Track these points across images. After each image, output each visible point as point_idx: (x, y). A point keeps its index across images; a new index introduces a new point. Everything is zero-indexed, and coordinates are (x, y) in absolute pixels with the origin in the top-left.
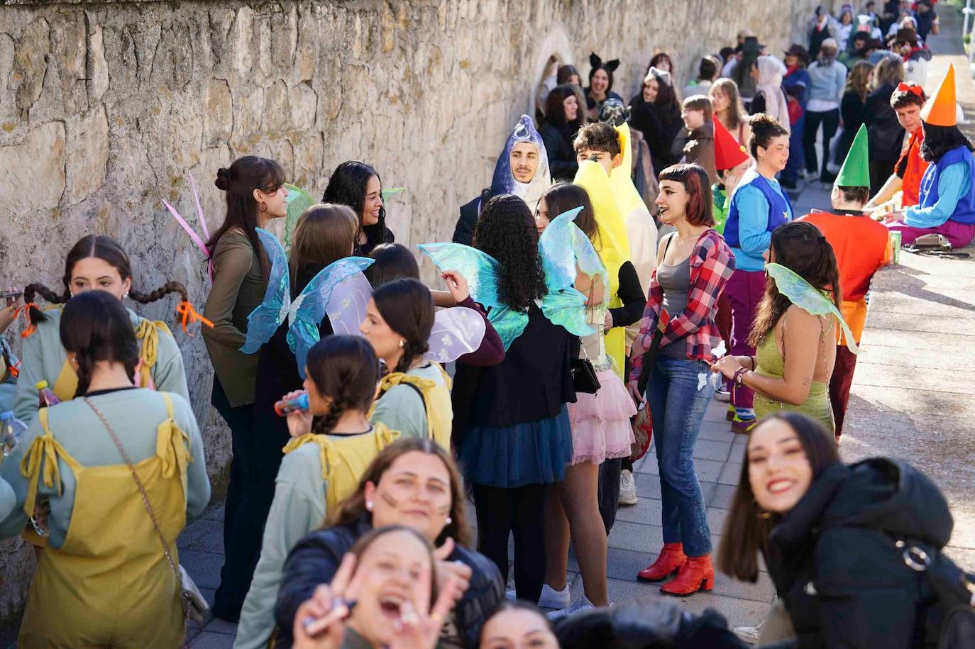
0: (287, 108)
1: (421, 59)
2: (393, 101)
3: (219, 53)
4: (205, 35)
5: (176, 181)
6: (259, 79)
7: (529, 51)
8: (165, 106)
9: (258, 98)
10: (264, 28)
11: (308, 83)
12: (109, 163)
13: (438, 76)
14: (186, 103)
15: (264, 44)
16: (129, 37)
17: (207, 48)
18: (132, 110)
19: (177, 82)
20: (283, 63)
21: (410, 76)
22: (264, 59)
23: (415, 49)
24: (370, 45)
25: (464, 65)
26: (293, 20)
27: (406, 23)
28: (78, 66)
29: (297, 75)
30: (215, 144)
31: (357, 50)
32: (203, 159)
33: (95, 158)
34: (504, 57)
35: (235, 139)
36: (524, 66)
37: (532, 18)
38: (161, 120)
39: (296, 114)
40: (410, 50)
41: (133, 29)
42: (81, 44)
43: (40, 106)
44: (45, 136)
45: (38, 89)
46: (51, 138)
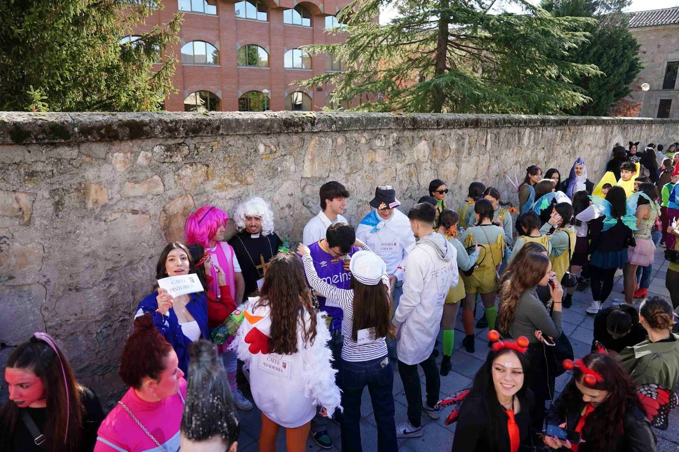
0: (537, 155)
1: (576, 143)
2: (567, 154)
3: (520, 140)
4: (517, 135)
5: (505, 173)
6: (530, 147)
7: (610, 141)
8: (504, 153)
9: (529, 152)
10: (533, 134)
11: (543, 148)
12: (489, 167)
13: (581, 148)
14: (510, 153)
15: (532, 138)
16: (497, 136)
17: (517, 139)
18: (496, 154)
19: (508, 147)
20: (537, 143)
21: (572, 147)
22: (532, 142)
23: (575, 140)
24: (562, 139)
25: (589, 145)
26: (541, 132)
27: (573, 133)
28: (484, 143)
29: (540, 147)
30: (516, 164)
31: (558, 140)
32: (513, 167)
33: (485, 166)
34: (602, 143)
35: (522, 163)
36: (608, 146)
37: (612, 132)
38: (503, 157)
39: (539, 156)
40: (573, 140)
41: (498, 133)
42: (485, 137)
43: (474, 152)
44: (474, 159)
45: (473, 148)
46: (475, 161)
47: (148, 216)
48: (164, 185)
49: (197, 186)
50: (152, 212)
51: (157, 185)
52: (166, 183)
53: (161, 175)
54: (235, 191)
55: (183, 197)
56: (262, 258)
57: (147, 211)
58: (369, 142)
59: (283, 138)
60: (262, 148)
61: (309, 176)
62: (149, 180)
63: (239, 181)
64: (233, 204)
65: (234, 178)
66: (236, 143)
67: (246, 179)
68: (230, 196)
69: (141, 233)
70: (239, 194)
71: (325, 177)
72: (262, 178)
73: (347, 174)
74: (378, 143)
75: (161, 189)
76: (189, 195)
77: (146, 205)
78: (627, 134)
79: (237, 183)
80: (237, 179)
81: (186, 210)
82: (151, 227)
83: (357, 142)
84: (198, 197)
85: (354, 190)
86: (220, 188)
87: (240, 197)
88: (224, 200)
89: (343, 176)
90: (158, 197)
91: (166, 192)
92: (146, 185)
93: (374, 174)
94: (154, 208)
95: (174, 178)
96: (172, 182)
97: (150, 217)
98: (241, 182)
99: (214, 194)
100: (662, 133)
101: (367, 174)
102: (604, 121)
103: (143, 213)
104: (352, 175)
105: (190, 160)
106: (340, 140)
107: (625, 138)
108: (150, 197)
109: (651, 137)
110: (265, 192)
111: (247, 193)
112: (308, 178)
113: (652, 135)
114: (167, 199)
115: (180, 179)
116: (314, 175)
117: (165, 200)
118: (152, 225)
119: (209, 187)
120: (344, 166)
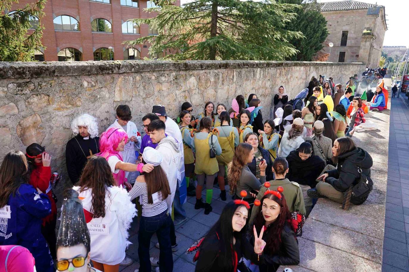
0: (265, 84)
1: (289, 77)
2: (284, 83)
3: (254, 75)
4: (252, 73)
5: (246, 95)
6: (261, 79)
7: (309, 75)
8: (245, 83)
9: (260, 82)
10: (262, 72)
11: (269, 80)
12: (236, 91)
13: (292, 79)
14: (248, 83)
15: (262, 74)
16: (240, 73)
17: (252, 74)
18: (239, 84)
19: (247, 80)
20: (265, 77)
21: (287, 79)
22: (262, 76)
23: (288, 75)
24: (280, 74)
25: (297, 77)
26: (267, 70)
27: (287, 71)
28: (231, 77)
29: (267, 79)
30: (253, 89)
31: (278, 75)
32: (251, 91)
33: (233, 91)
34: (304, 76)
35: (256, 88)
36: (308, 77)
37: (310, 70)
38: (244, 85)
39: (267, 85)
40: (287, 75)
41: (241, 72)
42: (232, 74)
43: (225, 83)
44: (226, 87)
45: (225, 80)
46: (227, 88)
47: (8, 129)
48: (18, 109)
49: (42, 108)
50: (11, 126)
51: (13, 109)
52: (19, 107)
53: (16, 102)
54: (69, 111)
55: (32, 116)
56: (90, 151)
57: (7, 125)
58: (157, 78)
59: (99, 77)
60: (85, 84)
61: (119, 100)
62: (6, 106)
63: (71, 104)
64: (68, 119)
65: (68, 103)
66: (68, 81)
67: (76, 103)
68: (66, 114)
69: (3, 140)
70: (72, 112)
71: (129, 100)
72: (87, 102)
73: (143, 98)
74: (163, 79)
75: (16, 111)
76: (37, 114)
77: (6, 121)
78: (318, 71)
79: (70, 106)
80: (70, 104)
81: (36, 124)
82: (10, 136)
83: (150, 79)
84: (43, 115)
85: (149, 108)
86: (58, 109)
87: (73, 114)
88: (62, 117)
89: (142, 100)
90: (14, 116)
91: (20, 113)
92: (4, 109)
93: (162, 98)
94: (11, 123)
95: (26, 104)
96: (24, 107)
97: (9, 129)
98: (73, 105)
99: (54, 113)
100: (338, 70)
101: (157, 98)
102: (305, 64)
103: (4, 127)
104: (147, 99)
105: (36, 92)
106: (138, 78)
107: (317, 73)
108: (8, 116)
109: (332, 73)
110: (90, 111)
111: (77, 112)
112: (118, 101)
113: (333, 72)
114: (21, 118)
115: (30, 104)
116: (122, 100)
117: (19, 118)
118: (12, 134)
119: (50, 109)
120: (141, 94)
